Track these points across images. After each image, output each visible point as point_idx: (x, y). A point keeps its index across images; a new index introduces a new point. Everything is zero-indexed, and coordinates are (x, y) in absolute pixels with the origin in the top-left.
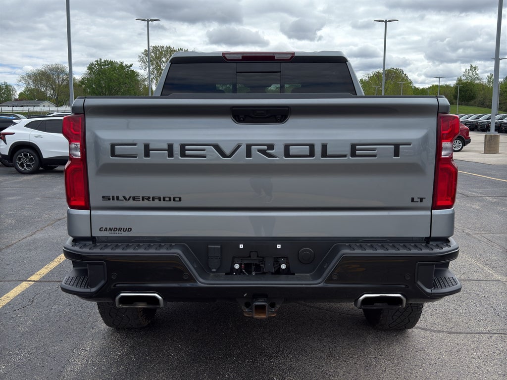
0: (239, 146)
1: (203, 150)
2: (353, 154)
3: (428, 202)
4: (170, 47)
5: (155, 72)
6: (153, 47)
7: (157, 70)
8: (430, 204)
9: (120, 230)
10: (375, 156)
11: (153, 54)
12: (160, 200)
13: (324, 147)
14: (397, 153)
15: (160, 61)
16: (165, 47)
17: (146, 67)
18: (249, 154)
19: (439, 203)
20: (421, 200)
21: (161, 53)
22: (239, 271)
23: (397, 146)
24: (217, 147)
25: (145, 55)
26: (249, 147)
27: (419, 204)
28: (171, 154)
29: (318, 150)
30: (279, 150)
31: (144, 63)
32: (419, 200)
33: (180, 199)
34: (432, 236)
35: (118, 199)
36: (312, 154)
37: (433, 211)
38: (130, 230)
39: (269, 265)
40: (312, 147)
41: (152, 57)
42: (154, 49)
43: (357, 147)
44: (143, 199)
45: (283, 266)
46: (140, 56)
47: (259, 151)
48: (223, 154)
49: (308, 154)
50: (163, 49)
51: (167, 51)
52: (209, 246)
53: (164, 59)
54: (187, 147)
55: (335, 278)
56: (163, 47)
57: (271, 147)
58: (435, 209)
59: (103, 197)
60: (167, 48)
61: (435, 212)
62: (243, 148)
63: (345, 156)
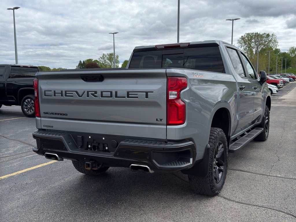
0: (84, 92)
1: (72, 94)
2: (128, 97)
3: (164, 121)
4: (257, 33)
5: (247, 49)
6: (247, 34)
7: (249, 47)
8: (165, 123)
9: (50, 126)
10: (137, 98)
11: (246, 38)
12: (61, 115)
13: (116, 93)
14: (147, 97)
15: (251, 42)
16: (254, 33)
17: (242, 46)
18: (88, 96)
19: (170, 122)
20: (161, 120)
21: (252, 37)
22: (91, 149)
23: (147, 93)
24: (77, 92)
25: (242, 39)
26: (88, 92)
27: (160, 122)
28: (62, 95)
29: (114, 94)
30: (99, 93)
31: (241, 44)
32: (160, 120)
33: (67, 115)
34: (167, 139)
35: (48, 114)
36: (111, 96)
37: (167, 126)
38: (52, 127)
39: (101, 147)
40: (111, 92)
41: (246, 40)
42: (247, 35)
43: (130, 93)
44: (55, 114)
45: (107, 148)
46: (238, 40)
47: (92, 94)
48: (79, 96)
49: (110, 96)
50: (253, 35)
51: (256, 35)
52: (78, 136)
53: (253, 41)
54: (67, 92)
55: (118, 154)
56: (253, 33)
57: (96, 92)
58: (168, 125)
59: (44, 113)
60: (255, 33)
61: (168, 127)
62: (86, 93)
63: (125, 97)
